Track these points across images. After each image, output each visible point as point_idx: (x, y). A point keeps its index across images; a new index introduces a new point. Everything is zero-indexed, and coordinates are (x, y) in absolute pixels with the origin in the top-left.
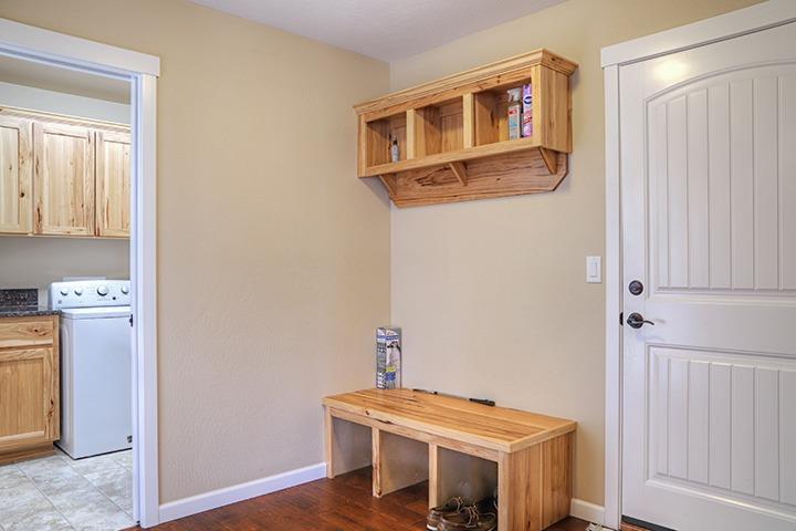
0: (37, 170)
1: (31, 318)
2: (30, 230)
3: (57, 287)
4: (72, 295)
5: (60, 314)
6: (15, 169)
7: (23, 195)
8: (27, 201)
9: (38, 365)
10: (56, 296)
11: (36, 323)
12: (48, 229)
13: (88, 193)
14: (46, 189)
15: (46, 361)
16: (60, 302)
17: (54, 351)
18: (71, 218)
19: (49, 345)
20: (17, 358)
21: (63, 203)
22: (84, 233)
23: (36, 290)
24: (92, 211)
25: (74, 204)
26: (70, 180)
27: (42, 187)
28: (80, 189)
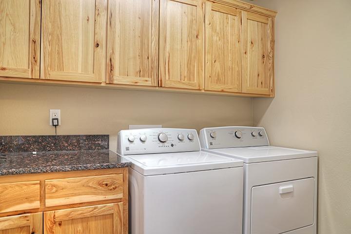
0: (110, 23)
1: (102, 171)
2: (103, 79)
3: (125, 134)
4: (137, 142)
5: (130, 166)
6: (92, 21)
7: (98, 45)
8: (101, 51)
9: (108, 221)
10: (124, 143)
11: (106, 177)
12: (119, 79)
13: (153, 46)
14: (117, 40)
15: (116, 218)
16: (127, 149)
17: (124, 205)
18: (138, 69)
19: (120, 200)
20: (88, 215)
21: (131, 55)
22: (149, 83)
23: (108, 136)
24: (156, 64)
25: (141, 56)
26: (138, 33)
27: (114, 38)
28: (146, 42)
